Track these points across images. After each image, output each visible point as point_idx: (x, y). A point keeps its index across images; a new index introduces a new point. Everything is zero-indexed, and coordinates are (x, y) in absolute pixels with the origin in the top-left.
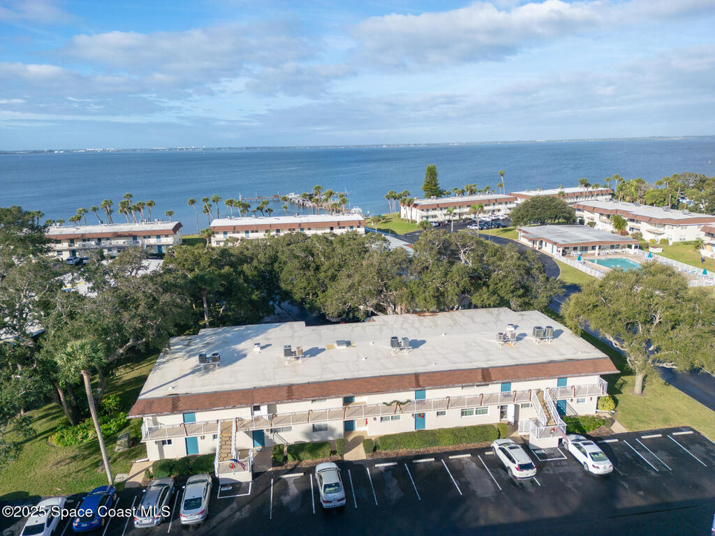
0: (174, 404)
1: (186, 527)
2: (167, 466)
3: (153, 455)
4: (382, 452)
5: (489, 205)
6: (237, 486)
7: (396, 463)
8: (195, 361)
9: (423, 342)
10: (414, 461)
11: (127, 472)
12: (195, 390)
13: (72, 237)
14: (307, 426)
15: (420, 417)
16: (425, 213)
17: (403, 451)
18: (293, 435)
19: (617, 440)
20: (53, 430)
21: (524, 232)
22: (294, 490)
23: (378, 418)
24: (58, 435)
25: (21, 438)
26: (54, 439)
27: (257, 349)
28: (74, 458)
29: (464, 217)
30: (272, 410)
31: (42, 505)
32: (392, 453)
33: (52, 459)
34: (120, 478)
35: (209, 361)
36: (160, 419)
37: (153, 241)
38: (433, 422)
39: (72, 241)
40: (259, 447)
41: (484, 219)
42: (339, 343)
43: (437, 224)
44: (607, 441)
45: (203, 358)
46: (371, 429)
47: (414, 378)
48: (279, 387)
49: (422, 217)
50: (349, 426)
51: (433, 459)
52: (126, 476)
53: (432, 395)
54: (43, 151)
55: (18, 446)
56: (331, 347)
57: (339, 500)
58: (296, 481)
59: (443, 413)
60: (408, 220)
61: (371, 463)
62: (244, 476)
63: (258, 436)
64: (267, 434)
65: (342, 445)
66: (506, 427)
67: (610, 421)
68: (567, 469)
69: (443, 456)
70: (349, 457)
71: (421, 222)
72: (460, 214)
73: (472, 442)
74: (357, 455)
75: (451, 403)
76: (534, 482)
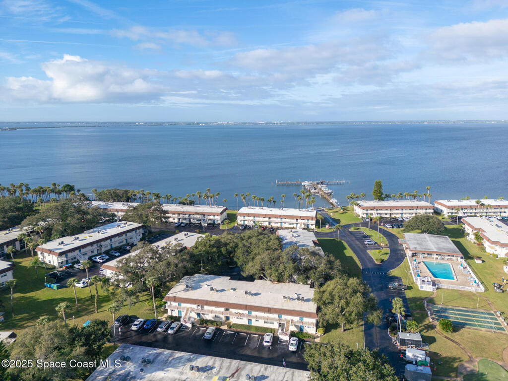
0: (175, 299)
1: (169, 334)
2: (171, 317)
3: (169, 313)
4: (233, 329)
6: (187, 327)
7: (234, 333)
8: (185, 287)
9: (260, 294)
10: (240, 333)
11: (162, 316)
12: (181, 297)
13: (179, 212)
14: (213, 315)
15: (250, 320)
16: (365, 212)
17: (239, 330)
18: (209, 317)
19: (311, 343)
20: (147, 300)
22: (201, 332)
23: (236, 318)
24: (148, 301)
25: (136, 301)
26: (147, 303)
27: (206, 286)
28: (150, 310)
29: (393, 216)
30: (202, 307)
31: (139, 320)
32: (235, 329)
33: (145, 308)
34: (159, 318)
35: (189, 288)
36: (172, 303)
37: (212, 217)
38: (254, 323)
39: (179, 214)
40: (199, 318)
42: (232, 289)
44: (307, 343)
45: (187, 286)
46: (234, 320)
48: (204, 301)
49: (363, 214)
50: (228, 318)
51: (246, 334)
52: (161, 318)
53: (254, 313)
55: (135, 303)
56: (228, 290)
57: (209, 337)
58: (203, 330)
59: (258, 321)
60: (356, 214)
61: (227, 331)
62: (190, 325)
63: (198, 314)
64: (201, 315)
65: (222, 324)
66: (274, 329)
67: (318, 337)
68: (284, 347)
69: (250, 334)
70: (222, 327)
71: (362, 217)
72: (390, 214)
73: (261, 332)
74: (225, 327)
75: (261, 318)
76: (269, 348)
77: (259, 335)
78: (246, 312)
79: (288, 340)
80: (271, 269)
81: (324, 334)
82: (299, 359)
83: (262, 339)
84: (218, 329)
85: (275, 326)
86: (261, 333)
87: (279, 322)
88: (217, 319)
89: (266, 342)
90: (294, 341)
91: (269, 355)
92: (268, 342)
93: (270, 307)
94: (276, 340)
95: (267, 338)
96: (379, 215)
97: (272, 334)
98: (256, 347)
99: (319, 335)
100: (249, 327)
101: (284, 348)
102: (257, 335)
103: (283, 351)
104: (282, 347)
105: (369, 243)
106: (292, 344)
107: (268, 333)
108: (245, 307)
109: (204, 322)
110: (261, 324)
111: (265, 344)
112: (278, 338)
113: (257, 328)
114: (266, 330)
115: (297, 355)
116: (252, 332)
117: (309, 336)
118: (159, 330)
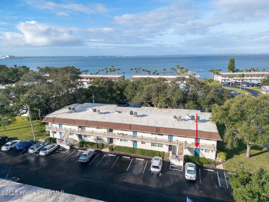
0: (54, 120)
3: (51, 136)
4: (115, 152)
5: (259, 77)
6: (64, 149)
7: (116, 156)
10: (122, 157)
12: (61, 117)
13: (91, 78)
14: (95, 137)
15: (135, 143)
16: (224, 78)
17: (122, 153)
19: (213, 171)
21: (264, 88)
23: (120, 140)
27: (91, 109)
32: (117, 152)
38: (140, 146)
39: (91, 79)
41: (254, 83)
42: (117, 111)
43: (228, 83)
44: (208, 170)
46: (117, 143)
47: (129, 126)
48: (84, 121)
49: (222, 80)
50: (111, 140)
51: (130, 158)
52: (41, 140)
53: (139, 134)
54: (114, 56)
56: (113, 112)
57: (84, 160)
59: (144, 143)
60: (216, 81)
61: (107, 153)
62: (67, 147)
63: (80, 136)
64: (83, 137)
65: (103, 146)
66: (164, 153)
67: (219, 163)
68: (178, 174)
69: (134, 158)
70: (103, 150)
71: (222, 82)
72: (242, 80)
73: (148, 155)
74: (106, 150)
75: (147, 139)
76: (158, 175)
77: (146, 159)
78: (130, 133)
79: (182, 165)
80: (158, 96)
81: (226, 159)
82: (201, 192)
83: (149, 165)
84: (97, 152)
85: (165, 149)
86: (148, 157)
87: (169, 144)
88: (99, 142)
89: (154, 167)
90: (191, 167)
91: (158, 184)
92: (157, 167)
93: (158, 126)
94: (166, 165)
95: (156, 162)
96: (235, 81)
97: (161, 158)
98: (141, 174)
99: (220, 161)
100: (133, 150)
101: (177, 176)
102: (143, 158)
103: (177, 180)
104: (175, 174)
105: (235, 93)
106: (189, 171)
107: (156, 157)
108: (130, 127)
109: (83, 144)
110: (148, 147)
111: (153, 169)
112: (169, 163)
113: (143, 151)
114: (154, 153)
115: (198, 187)
116: (137, 155)
117: (209, 162)
118: (31, 151)
